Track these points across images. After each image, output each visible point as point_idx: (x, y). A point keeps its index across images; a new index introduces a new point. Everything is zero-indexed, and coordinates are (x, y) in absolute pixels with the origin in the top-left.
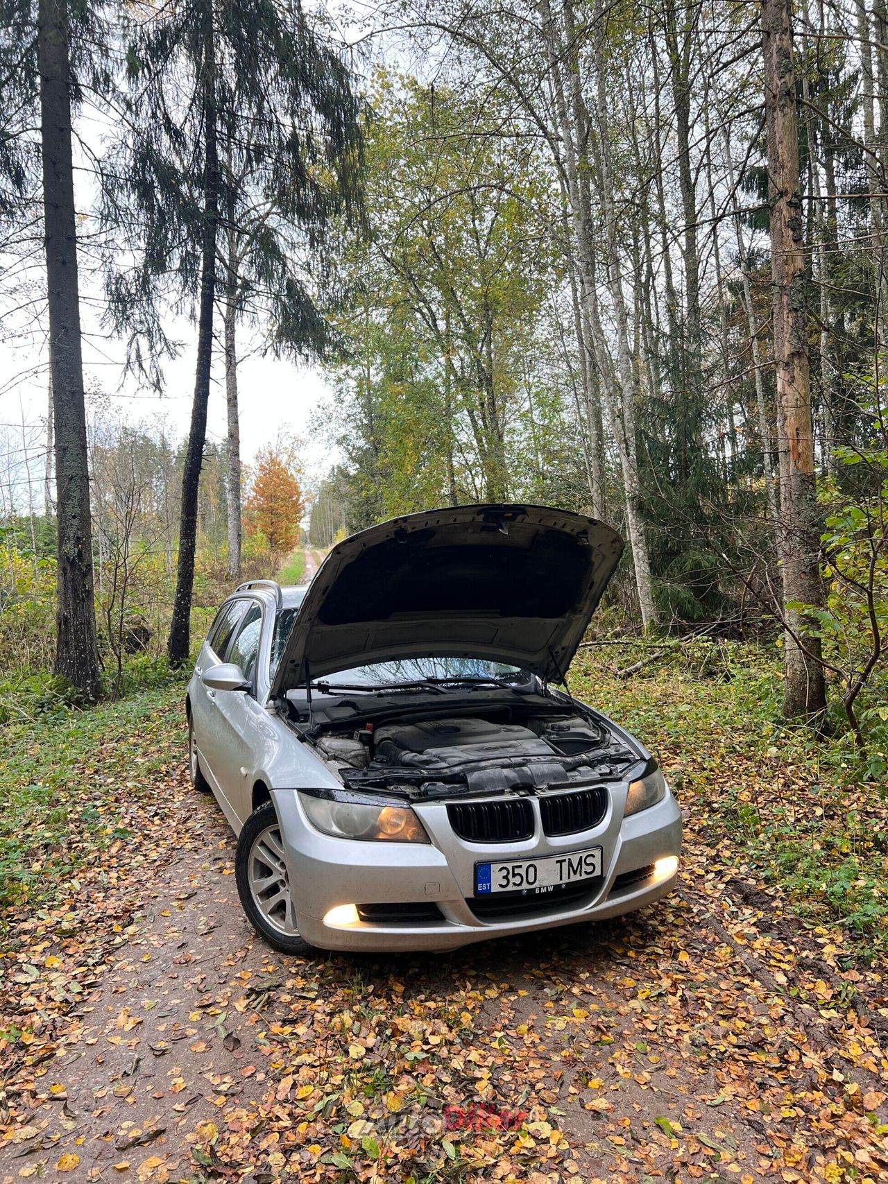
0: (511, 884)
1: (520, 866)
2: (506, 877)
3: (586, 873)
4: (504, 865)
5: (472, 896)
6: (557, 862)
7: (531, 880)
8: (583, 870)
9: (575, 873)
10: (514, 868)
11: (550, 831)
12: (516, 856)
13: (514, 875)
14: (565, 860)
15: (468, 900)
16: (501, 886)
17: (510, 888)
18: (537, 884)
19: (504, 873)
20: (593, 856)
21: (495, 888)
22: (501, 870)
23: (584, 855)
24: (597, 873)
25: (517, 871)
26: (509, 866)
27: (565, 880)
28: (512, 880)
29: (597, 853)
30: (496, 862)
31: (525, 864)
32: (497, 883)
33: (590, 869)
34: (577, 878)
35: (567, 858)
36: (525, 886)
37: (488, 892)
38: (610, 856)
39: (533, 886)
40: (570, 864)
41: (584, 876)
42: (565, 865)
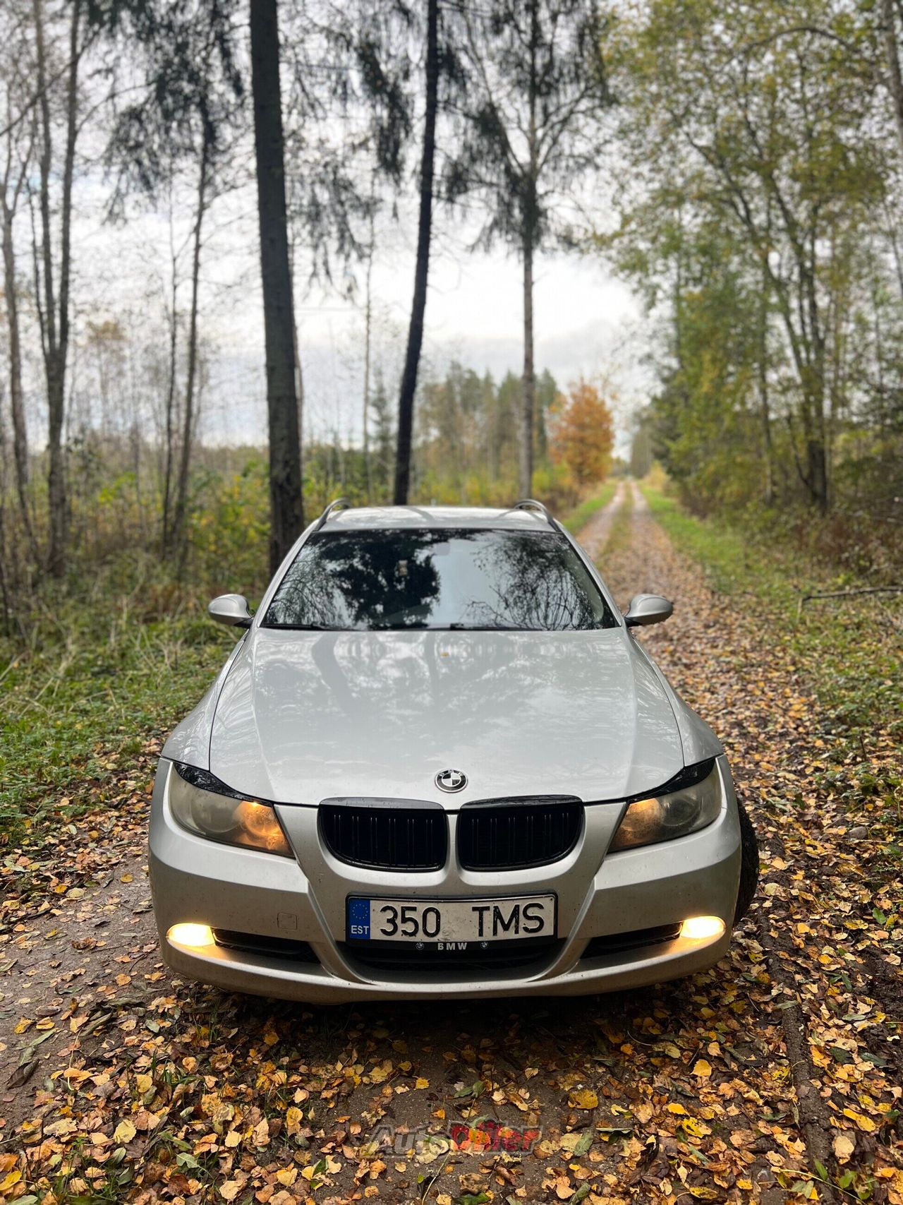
0: (399, 932)
1: (414, 909)
2: (392, 921)
3: (526, 929)
4: (390, 904)
5: (344, 939)
6: (474, 909)
7: (431, 929)
8: (521, 925)
9: (506, 927)
10: (404, 909)
11: (470, 860)
12: (411, 893)
13: (404, 920)
14: (488, 908)
15: (338, 944)
16: (384, 932)
17: (398, 937)
18: (440, 937)
19: (390, 915)
20: (541, 907)
21: (376, 935)
22: (384, 909)
23: (523, 904)
24: (548, 930)
25: (408, 915)
26: (398, 906)
27: (488, 935)
28: (402, 927)
29: (548, 903)
30: (378, 897)
31: (422, 907)
32: (378, 926)
33: (534, 925)
34: (511, 935)
35: (492, 905)
36: (420, 937)
37: (366, 938)
38: (576, 909)
39: (435, 939)
40: (498, 914)
41: (522, 934)
42: (488, 917)
